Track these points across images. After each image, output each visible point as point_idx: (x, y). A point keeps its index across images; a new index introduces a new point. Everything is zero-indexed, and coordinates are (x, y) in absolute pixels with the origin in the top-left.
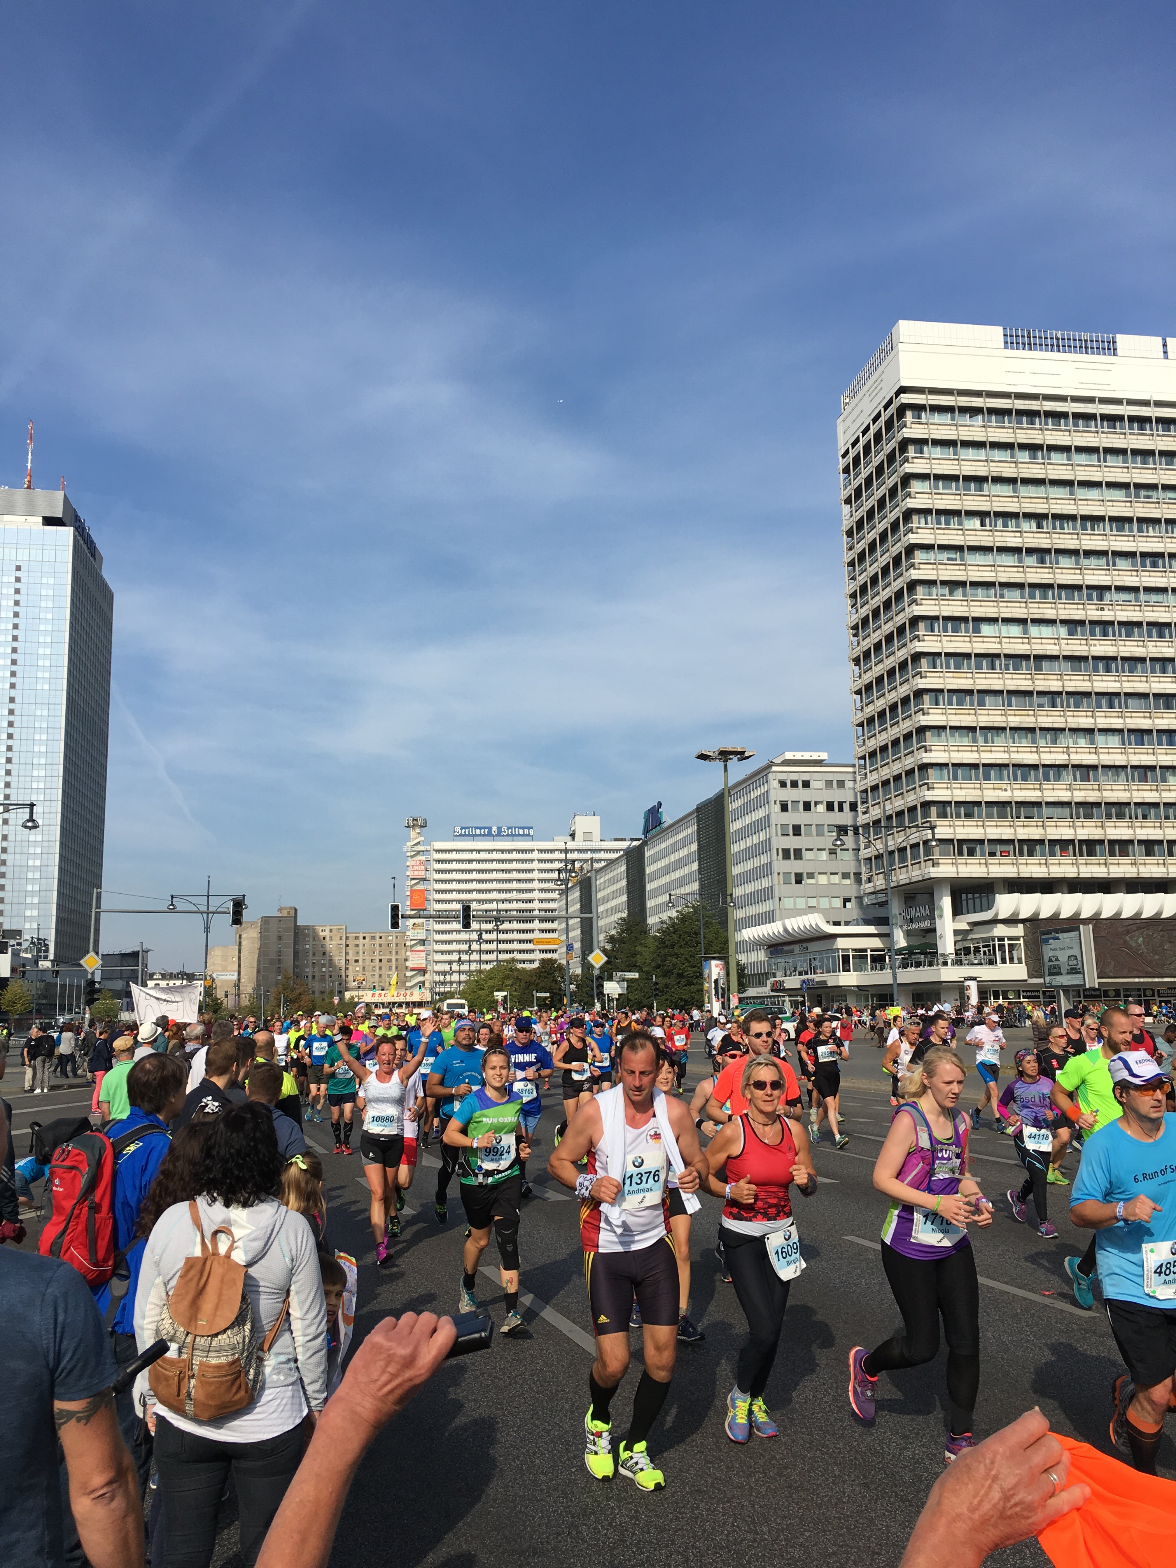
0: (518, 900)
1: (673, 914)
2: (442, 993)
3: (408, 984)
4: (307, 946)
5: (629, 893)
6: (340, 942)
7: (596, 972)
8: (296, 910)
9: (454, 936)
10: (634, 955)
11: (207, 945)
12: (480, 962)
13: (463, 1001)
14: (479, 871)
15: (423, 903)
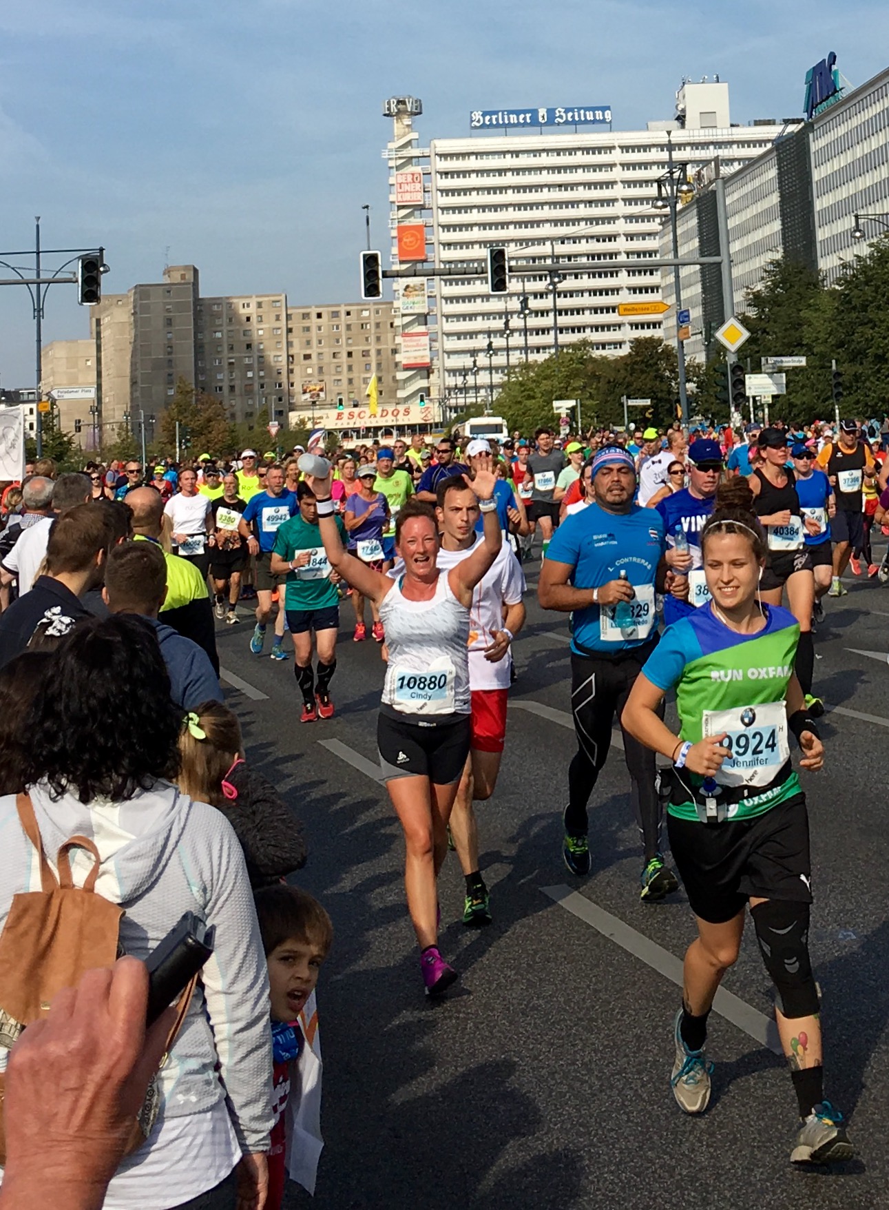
0: (589, 238)
1: (864, 250)
2: (462, 408)
3: (401, 394)
4: (219, 335)
5: (784, 216)
6: (277, 324)
7: (731, 359)
8: (196, 271)
9: (479, 306)
10: (797, 325)
11: (39, 341)
12: (526, 349)
13: (498, 420)
14: (518, 188)
15: (420, 250)
